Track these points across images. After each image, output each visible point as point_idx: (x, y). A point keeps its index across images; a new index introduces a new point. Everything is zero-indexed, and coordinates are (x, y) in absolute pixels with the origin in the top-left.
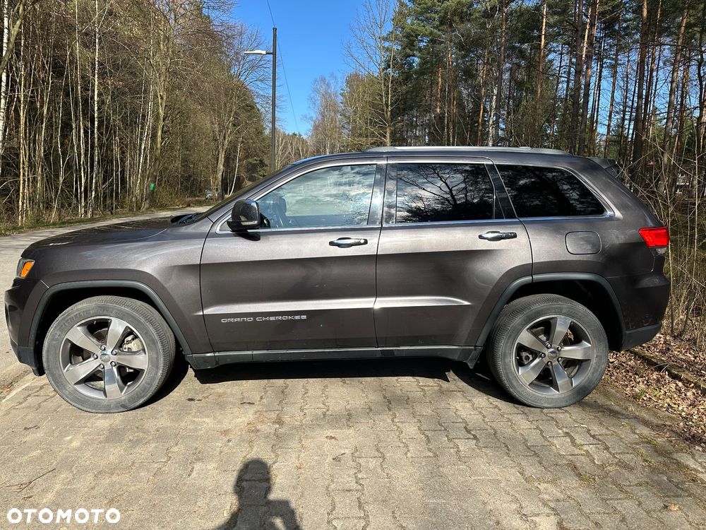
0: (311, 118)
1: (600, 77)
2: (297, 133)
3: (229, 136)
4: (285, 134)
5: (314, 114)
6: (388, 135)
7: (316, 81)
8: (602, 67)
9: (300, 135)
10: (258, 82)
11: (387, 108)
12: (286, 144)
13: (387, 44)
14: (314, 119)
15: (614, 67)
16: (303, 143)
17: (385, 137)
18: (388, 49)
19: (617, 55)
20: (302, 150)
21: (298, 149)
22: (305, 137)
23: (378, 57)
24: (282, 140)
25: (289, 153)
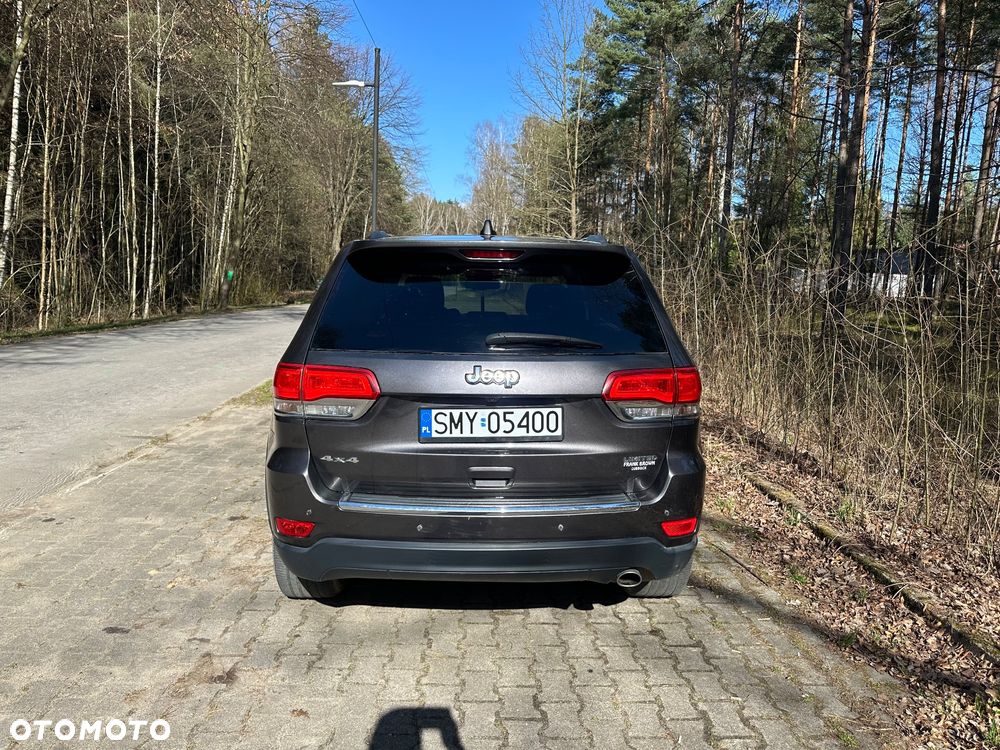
0: (470, 180)
1: (885, 121)
2: (453, 200)
3: (348, 205)
4: (435, 201)
5: (475, 174)
6: (573, 204)
7: (478, 126)
8: (888, 105)
9: (457, 203)
10: (391, 129)
11: (573, 164)
12: (436, 215)
13: (576, 75)
14: (475, 180)
15: (906, 108)
16: (460, 215)
17: (569, 206)
18: (577, 82)
19: (910, 88)
20: (459, 224)
21: (453, 223)
22: (463, 205)
23: (560, 93)
24: (430, 210)
25: (441, 228)
